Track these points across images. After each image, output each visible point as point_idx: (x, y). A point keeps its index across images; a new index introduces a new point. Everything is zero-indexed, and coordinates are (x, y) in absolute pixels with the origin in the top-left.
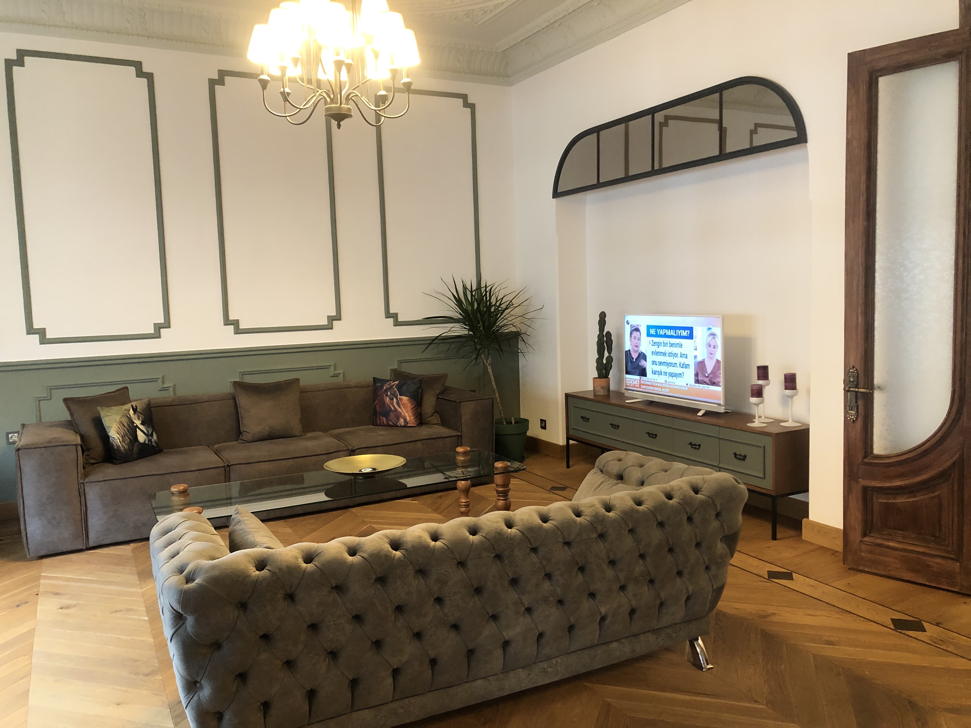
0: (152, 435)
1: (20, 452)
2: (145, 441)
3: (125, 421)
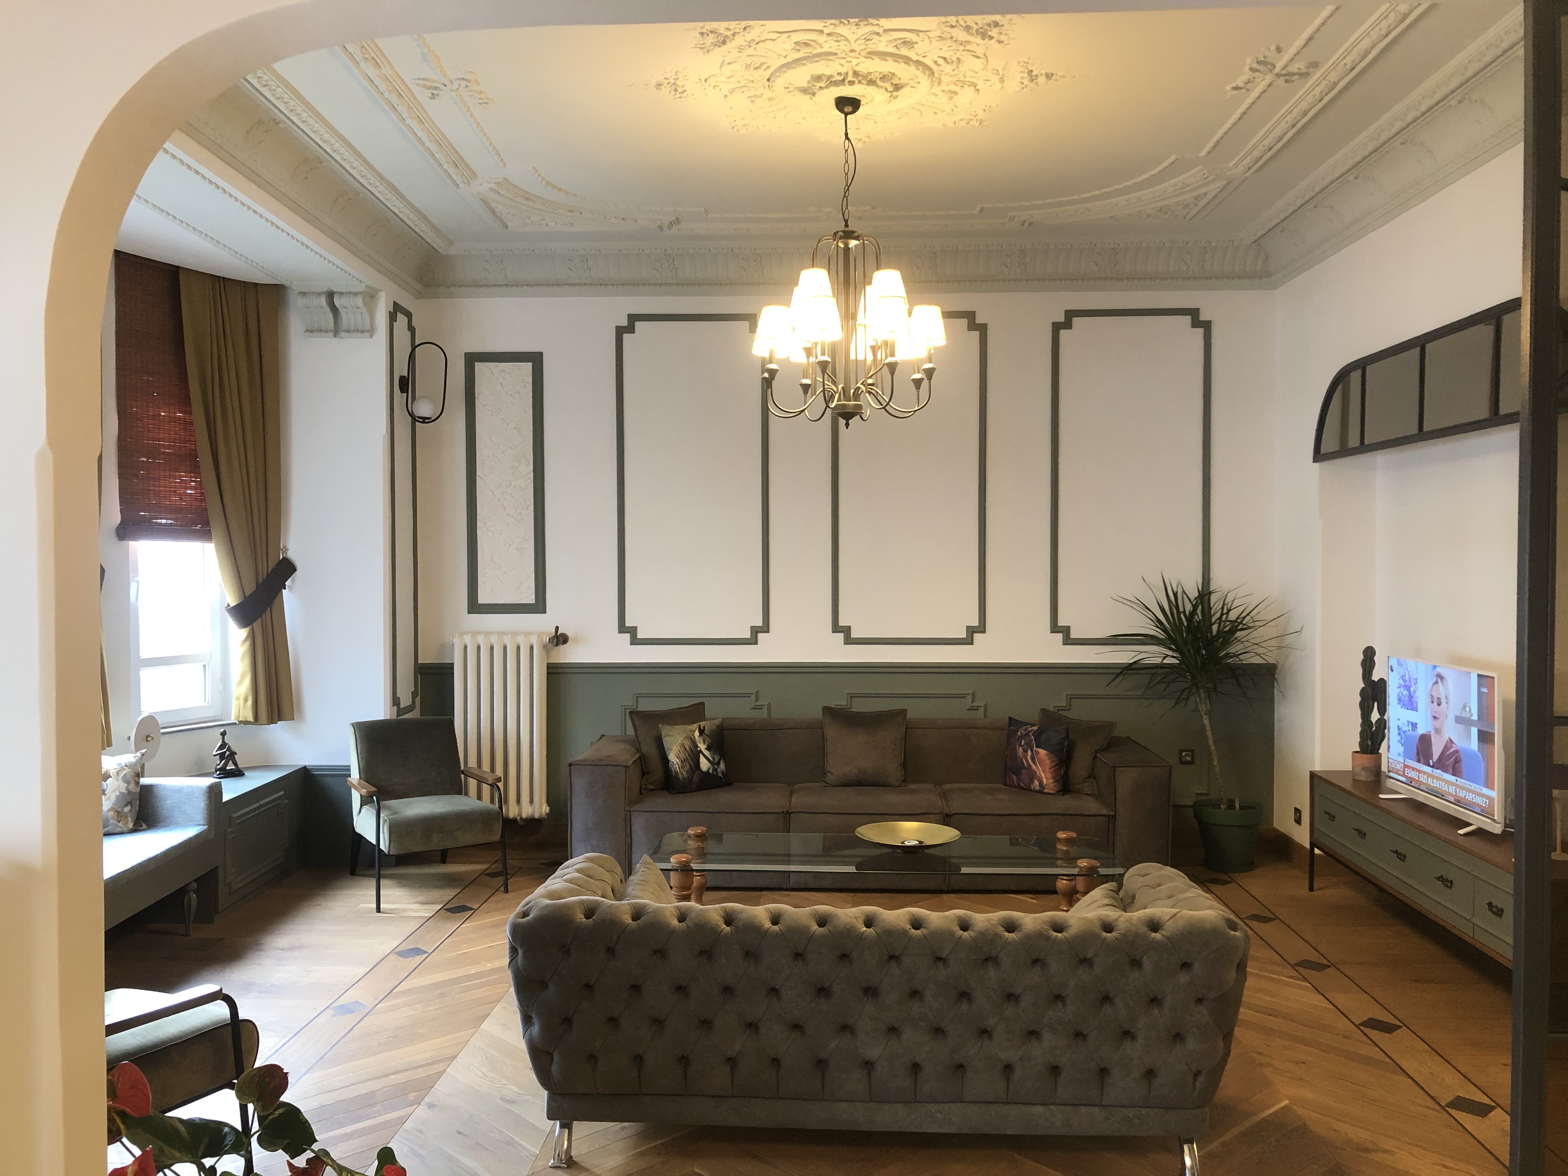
0: (718, 763)
1: (572, 767)
2: (709, 769)
3: (687, 744)
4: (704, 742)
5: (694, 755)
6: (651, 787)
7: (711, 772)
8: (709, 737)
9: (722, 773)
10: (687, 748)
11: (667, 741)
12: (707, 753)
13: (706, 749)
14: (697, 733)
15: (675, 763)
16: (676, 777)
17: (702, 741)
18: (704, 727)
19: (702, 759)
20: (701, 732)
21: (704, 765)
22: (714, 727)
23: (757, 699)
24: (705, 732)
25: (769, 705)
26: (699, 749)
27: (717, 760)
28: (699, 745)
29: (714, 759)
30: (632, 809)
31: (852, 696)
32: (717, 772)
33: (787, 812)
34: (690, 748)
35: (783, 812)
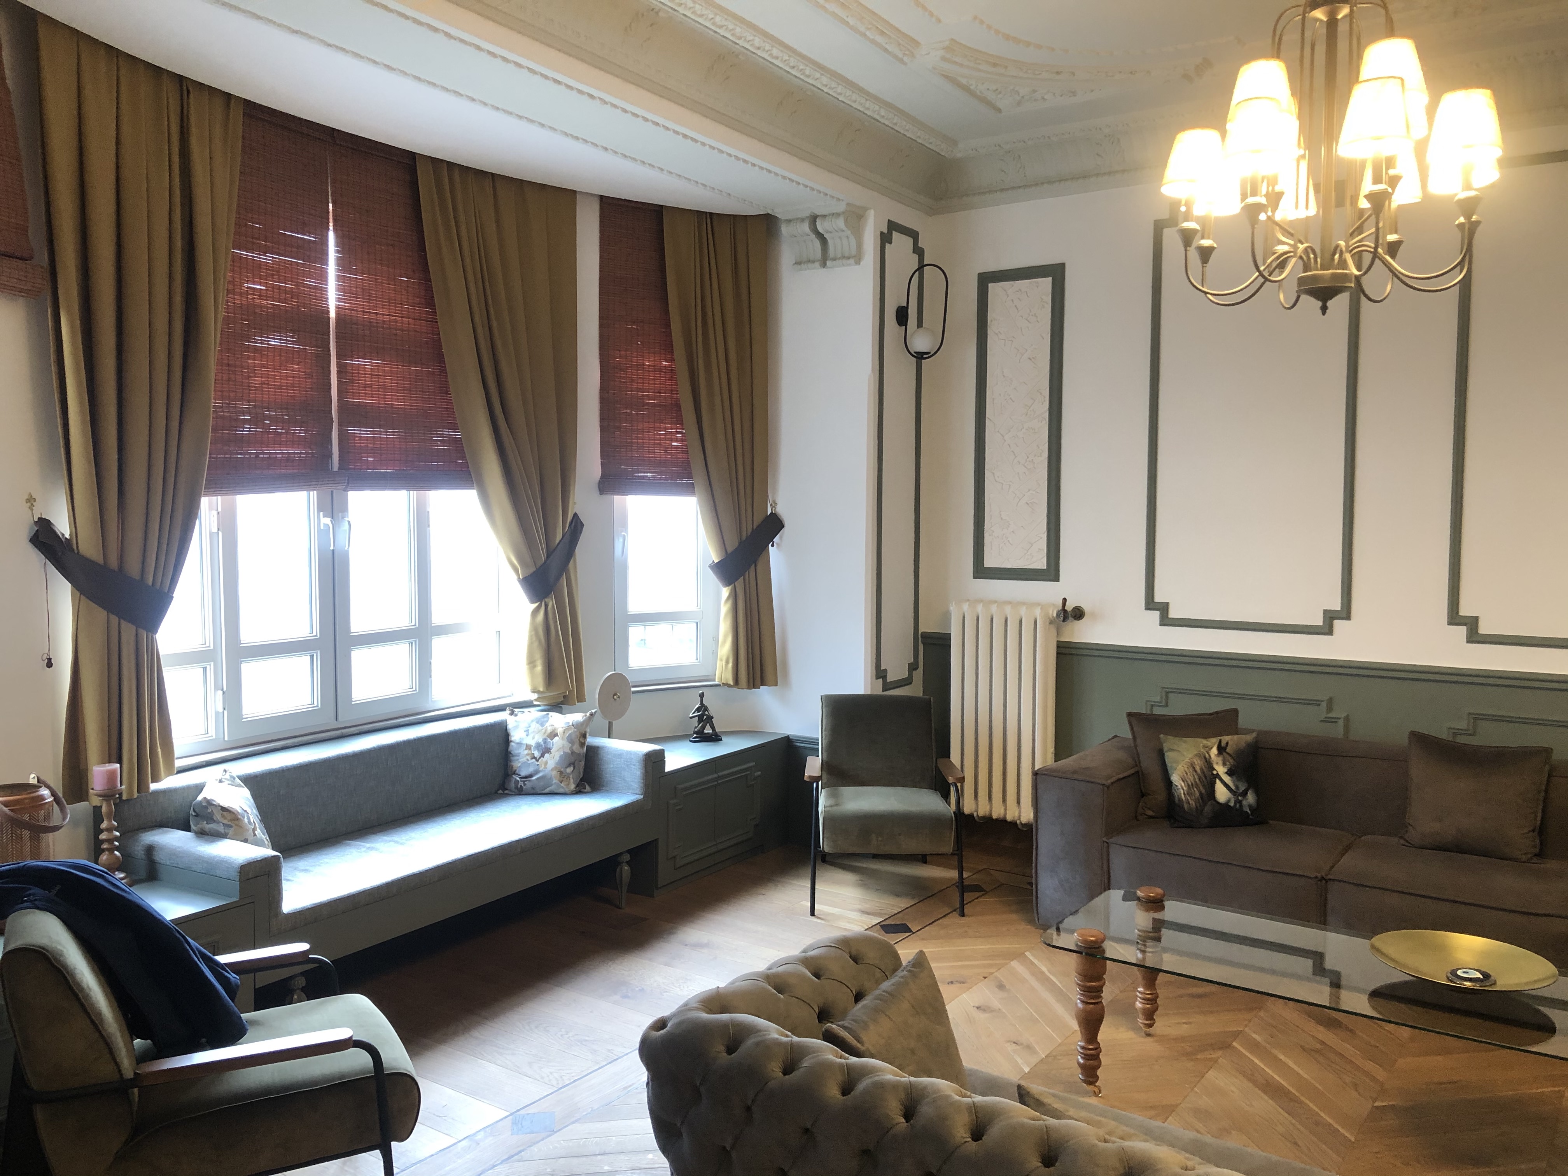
0: (1244, 794)
1: (1038, 777)
2: (1229, 801)
3: (1199, 764)
4: (1224, 764)
5: (1209, 779)
6: (1150, 813)
7: (1232, 804)
8: (1233, 758)
9: (1250, 806)
10: (1198, 769)
11: (1169, 756)
12: (1227, 779)
13: (1226, 773)
14: (1214, 751)
15: (1180, 787)
16: (1179, 806)
17: (1221, 762)
18: (1227, 743)
19: (1219, 786)
20: (1221, 749)
21: (1222, 794)
22: (1243, 744)
23: (1330, 709)
24: (1228, 750)
25: (1347, 719)
26: (1215, 772)
27: (1242, 788)
28: (1216, 767)
29: (1237, 787)
30: (1111, 840)
31: (1477, 718)
32: (1241, 806)
33: (1323, 878)
34: (1201, 769)
35: (1316, 877)
